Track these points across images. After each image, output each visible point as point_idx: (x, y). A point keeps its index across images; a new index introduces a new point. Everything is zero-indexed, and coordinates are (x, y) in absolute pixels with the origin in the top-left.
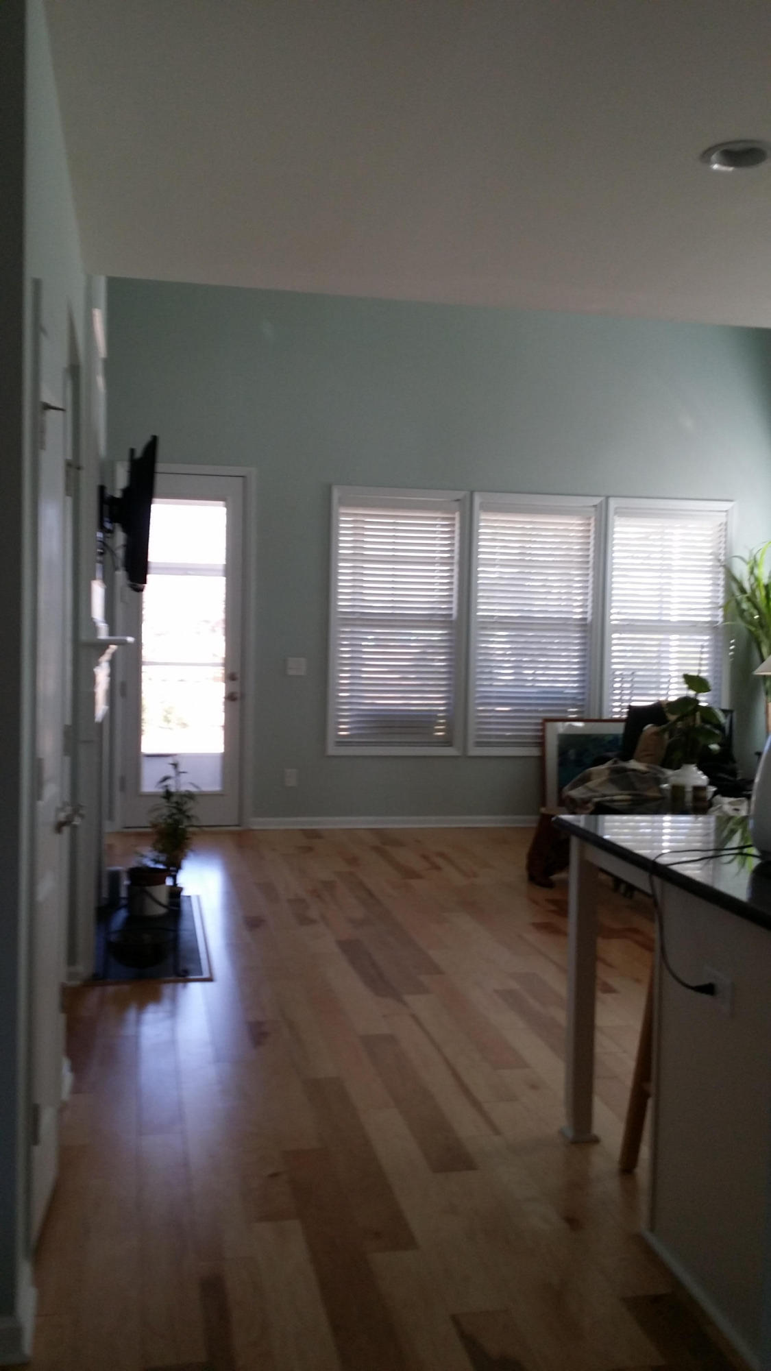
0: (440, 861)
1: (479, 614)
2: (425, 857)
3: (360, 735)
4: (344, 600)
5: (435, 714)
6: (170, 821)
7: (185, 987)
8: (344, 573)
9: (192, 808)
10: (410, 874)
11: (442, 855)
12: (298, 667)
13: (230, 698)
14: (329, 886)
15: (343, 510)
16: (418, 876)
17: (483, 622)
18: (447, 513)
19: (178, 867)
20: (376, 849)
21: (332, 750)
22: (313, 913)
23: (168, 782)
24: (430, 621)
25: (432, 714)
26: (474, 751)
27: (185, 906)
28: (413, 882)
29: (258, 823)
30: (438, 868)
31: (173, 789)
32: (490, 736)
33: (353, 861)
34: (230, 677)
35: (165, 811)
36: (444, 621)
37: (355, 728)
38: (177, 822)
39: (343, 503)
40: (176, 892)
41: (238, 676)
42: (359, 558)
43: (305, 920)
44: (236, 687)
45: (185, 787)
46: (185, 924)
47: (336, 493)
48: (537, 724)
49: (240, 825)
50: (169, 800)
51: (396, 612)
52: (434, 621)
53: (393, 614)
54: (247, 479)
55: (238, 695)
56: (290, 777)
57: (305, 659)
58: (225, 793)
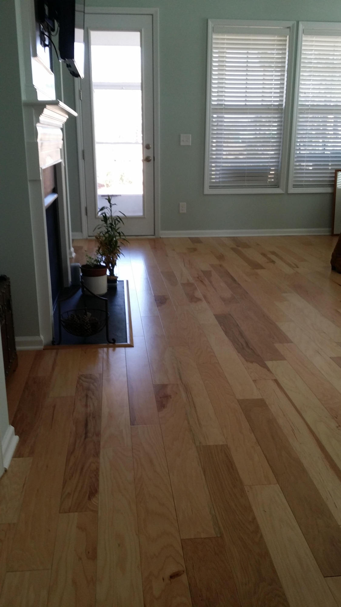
0: (273, 257)
1: (300, 103)
2: (264, 255)
3: (223, 182)
4: (214, 99)
5: (269, 168)
6: (107, 235)
7: (114, 350)
9: (121, 227)
10: (257, 266)
11: (273, 253)
12: (187, 140)
13: (147, 160)
14: (207, 274)
15: (214, 37)
16: (262, 267)
17: (301, 109)
18: (281, 36)
19: (114, 264)
20: (233, 249)
21: (207, 191)
22: (199, 294)
23: (105, 211)
24: (269, 109)
25: (268, 168)
26: (292, 190)
27: (119, 288)
28: (260, 271)
29: (164, 234)
30: (273, 262)
31: (108, 215)
32: (302, 181)
33: (221, 257)
34: (147, 147)
35: (104, 230)
36: (278, 109)
37: (223, 178)
38: (112, 236)
39: (214, 31)
40: (113, 281)
41: (151, 146)
43: (193, 299)
44: (150, 153)
45: (116, 214)
46: (118, 300)
47: (210, 24)
48: (331, 173)
49: (154, 235)
50: (106, 222)
51: (247, 103)
52: (271, 109)
53: (246, 105)
54: (154, 16)
55: (152, 158)
56: (183, 207)
57: (191, 135)
58: (145, 217)
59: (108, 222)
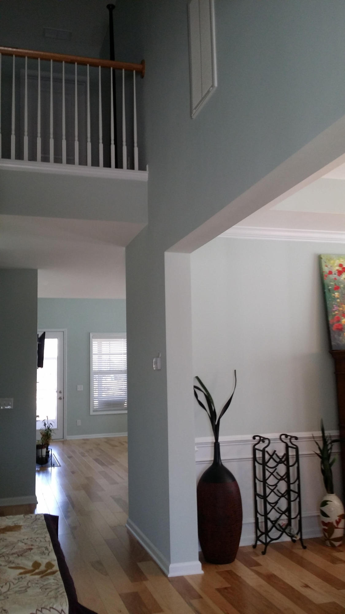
3: (101, 408)
4: (95, 367)
6: (45, 432)
8: (95, 359)
12: (80, 388)
13: (60, 399)
15: (93, 340)
18: (125, 339)
20: (106, 442)
21: (92, 413)
25: (123, 400)
29: (68, 438)
34: (59, 392)
36: (125, 372)
37: (99, 406)
38: (48, 432)
39: (93, 338)
41: (62, 392)
42: (100, 354)
44: (61, 395)
47: (91, 335)
49: (63, 438)
50: (45, 426)
51: (111, 369)
52: (123, 372)
53: (110, 370)
54: (64, 332)
55: (62, 398)
56: (79, 423)
57: (82, 386)
58: (59, 429)
59: (46, 426)
